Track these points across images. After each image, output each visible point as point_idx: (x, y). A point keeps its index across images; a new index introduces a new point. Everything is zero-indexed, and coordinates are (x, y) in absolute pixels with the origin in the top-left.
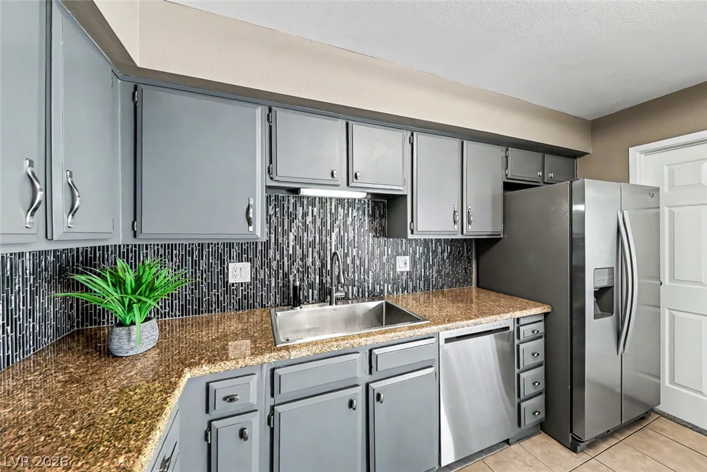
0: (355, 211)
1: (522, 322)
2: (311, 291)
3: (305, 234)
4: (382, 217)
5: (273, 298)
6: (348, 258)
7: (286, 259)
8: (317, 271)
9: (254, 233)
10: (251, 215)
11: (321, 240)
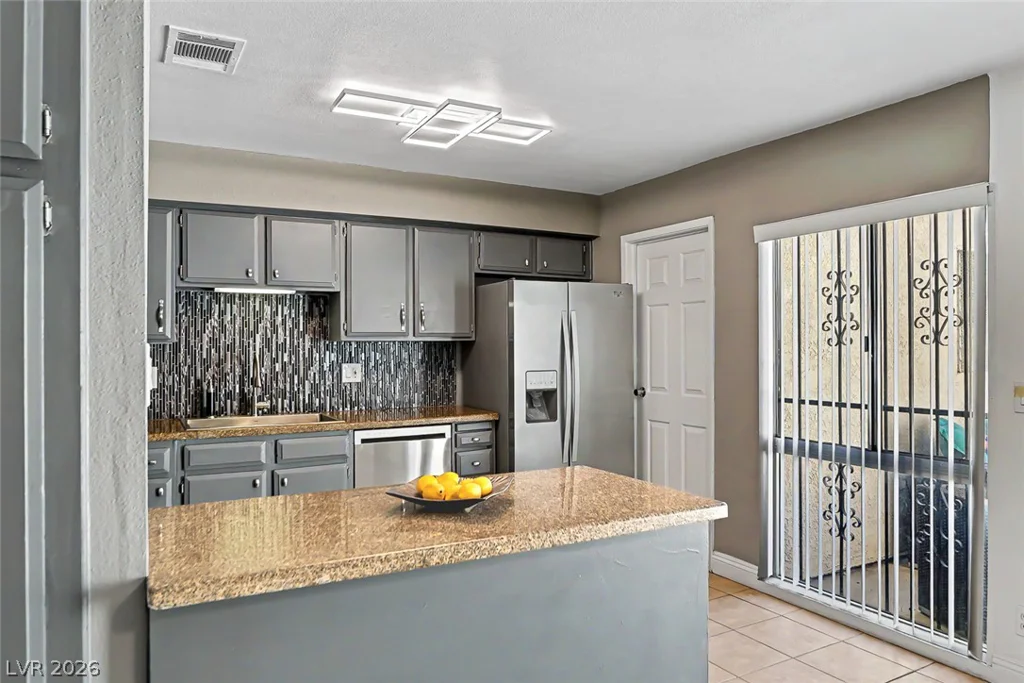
0: (286, 308)
1: (460, 428)
2: (229, 401)
3: (222, 335)
4: (322, 315)
5: (183, 408)
6: (277, 365)
7: (198, 364)
8: (237, 379)
9: (163, 334)
10: (161, 316)
11: (242, 343)
